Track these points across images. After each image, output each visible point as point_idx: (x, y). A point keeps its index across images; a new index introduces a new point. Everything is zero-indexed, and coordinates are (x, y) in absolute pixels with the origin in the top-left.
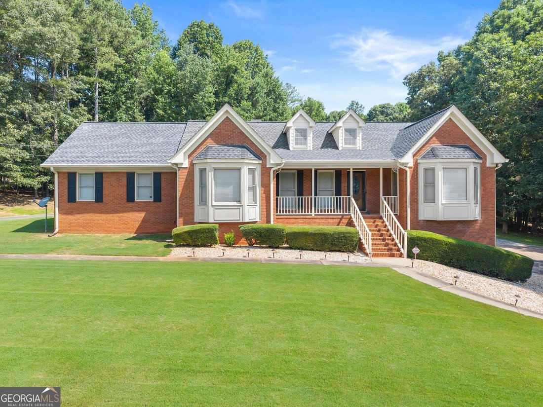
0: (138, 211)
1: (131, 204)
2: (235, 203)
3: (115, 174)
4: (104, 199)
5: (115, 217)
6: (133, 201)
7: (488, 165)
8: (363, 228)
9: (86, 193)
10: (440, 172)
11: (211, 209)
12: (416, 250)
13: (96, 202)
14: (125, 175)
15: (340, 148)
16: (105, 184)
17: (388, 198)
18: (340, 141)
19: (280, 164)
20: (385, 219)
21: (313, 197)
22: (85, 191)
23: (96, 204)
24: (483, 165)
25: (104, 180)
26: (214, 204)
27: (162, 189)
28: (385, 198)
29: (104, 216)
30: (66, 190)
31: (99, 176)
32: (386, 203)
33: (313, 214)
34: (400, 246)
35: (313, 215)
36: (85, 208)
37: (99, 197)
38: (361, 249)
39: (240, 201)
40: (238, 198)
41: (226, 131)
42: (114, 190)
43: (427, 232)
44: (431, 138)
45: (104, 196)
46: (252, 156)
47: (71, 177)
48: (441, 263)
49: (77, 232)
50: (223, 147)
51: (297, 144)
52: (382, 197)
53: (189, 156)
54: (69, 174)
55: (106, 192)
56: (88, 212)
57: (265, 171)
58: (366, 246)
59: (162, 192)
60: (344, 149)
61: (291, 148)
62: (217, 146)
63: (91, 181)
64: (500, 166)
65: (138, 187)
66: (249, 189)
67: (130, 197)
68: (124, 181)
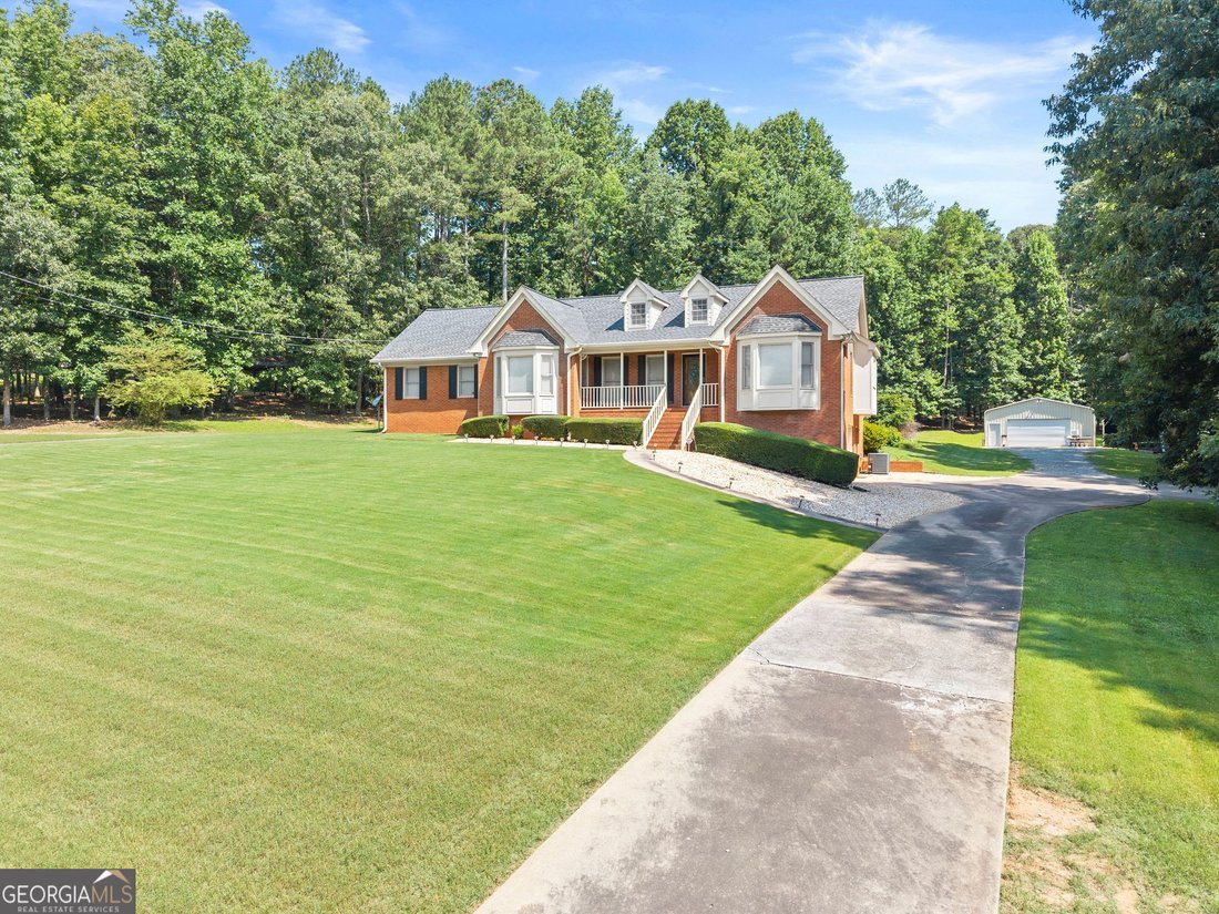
0: (460, 409)
1: (453, 401)
2: (528, 394)
3: (438, 367)
4: (428, 395)
5: (438, 415)
6: (455, 397)
7: (830, 339)
9: (411, 391)
10: (754, 351)
11: (504, 400)
13: (420, 399)
14: (448, 369)
15: (685, 326)
16: (429, 380)
18: (686, 317)
21: (622, 386)
22: (411, 387)
23: (421, 402)
24: (824, 339)
25: (428, 374)
26: (508, 394)
28: (705, 386)
29: (427, 414)
30: (394, 387)
31: (423, 371)
35: (622, 408)
36: (410, 406)
37: (423, 395)
38: (637, 441)
39: (532, 392)
40: (530, 389)
41: (523, 315)
42: (437, 386)
43: (736, 425)
44: (754, 307)
45: (428, 392)
46: (547, 341)
47: (398, 373)
48: (729, 457)
49: (404, 431)
50: (519, 333)
51: (634, 324)
52: (701, 385)
53: (489, 345)
54: (397, 369)
55: (429, 388)
56: (413, 411)
57: (563, 357)
58: (643, 437)
60: (691, 327)
61: (626, 329)
62: (515, 333)
63: (415, 377)
65: (461, 382)
66: (543, 378)
67: (453, 395)
68: (446, 376)
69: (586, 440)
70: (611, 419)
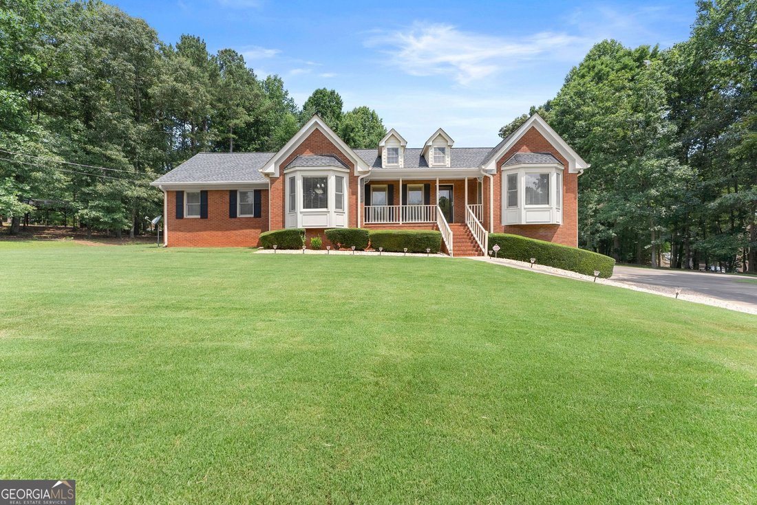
0: (240, 226)
1: (233, 220)
2: (322, 210)
3: (219, 192)
4: (209, 216)
5: (219, 232)
6: (236, 217)
7: (570, 171)
8: (446, 232)
10: (522, 178)
11: (299, 216)
12: (496, 248)
13: (201, 218)
14: (228, 193)
15: (430, 166)
16: (210, 202)
17: (473, 207)
18: (430, 160)
19: (368, 172)
20: (469, 226)
21: (401, 206)
22: (191, 208)
23: (202, 221)
24: (565, 172)
25: (209, 197)
26: (303, 210)
27: (262, 205)
28: (470, 207)
29: (208, 231)
30: (175, 208)
31: (204, 194)
32: (471, 211)
33: (401, 222)
34: (481, 246)
35: (401, 224)
36: (192, 224)
37: (204, 215)
38: (443, 249)
39: (326, 207)
40: (325, 205)
41: (316, 142)
42: (218, 207)
44: (515, 145)
45: (209, 212)
46: (340, 164)
47: (179, 195)
50: (312, 157)
51: (389, 162)
52: (467, 206)
53: (281, 166)
54: (178, 192)
55: (210, 209)
57: (353, 180)
58: (448, 247)
59: (262, 209)
60: (433, 167)
61: (383, 166)
62: (306, 156)
63: (196, 200)
64: (582, 172)
65: (241, 204)
66: (337, 196)
67: (233, 214)
68: (227, 198)
69: (381, 249)
70: (414, 231)
